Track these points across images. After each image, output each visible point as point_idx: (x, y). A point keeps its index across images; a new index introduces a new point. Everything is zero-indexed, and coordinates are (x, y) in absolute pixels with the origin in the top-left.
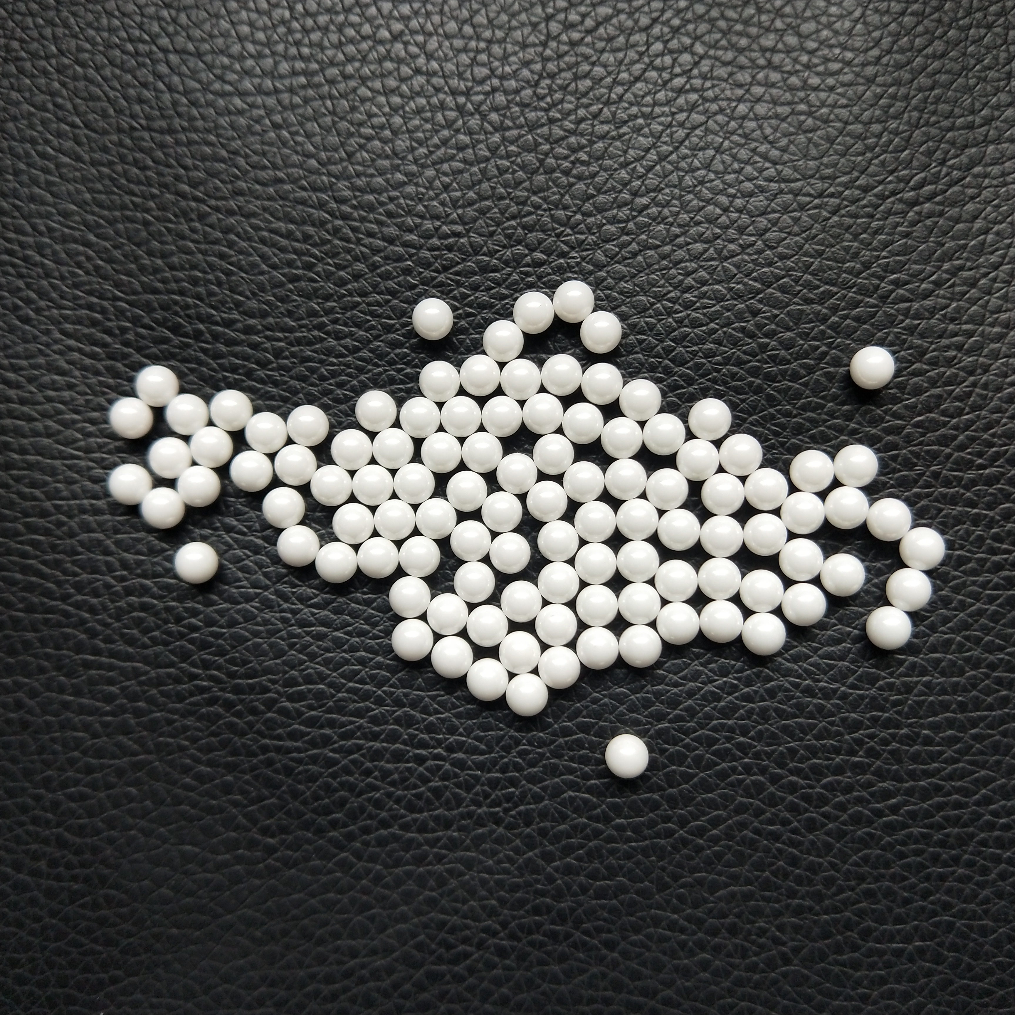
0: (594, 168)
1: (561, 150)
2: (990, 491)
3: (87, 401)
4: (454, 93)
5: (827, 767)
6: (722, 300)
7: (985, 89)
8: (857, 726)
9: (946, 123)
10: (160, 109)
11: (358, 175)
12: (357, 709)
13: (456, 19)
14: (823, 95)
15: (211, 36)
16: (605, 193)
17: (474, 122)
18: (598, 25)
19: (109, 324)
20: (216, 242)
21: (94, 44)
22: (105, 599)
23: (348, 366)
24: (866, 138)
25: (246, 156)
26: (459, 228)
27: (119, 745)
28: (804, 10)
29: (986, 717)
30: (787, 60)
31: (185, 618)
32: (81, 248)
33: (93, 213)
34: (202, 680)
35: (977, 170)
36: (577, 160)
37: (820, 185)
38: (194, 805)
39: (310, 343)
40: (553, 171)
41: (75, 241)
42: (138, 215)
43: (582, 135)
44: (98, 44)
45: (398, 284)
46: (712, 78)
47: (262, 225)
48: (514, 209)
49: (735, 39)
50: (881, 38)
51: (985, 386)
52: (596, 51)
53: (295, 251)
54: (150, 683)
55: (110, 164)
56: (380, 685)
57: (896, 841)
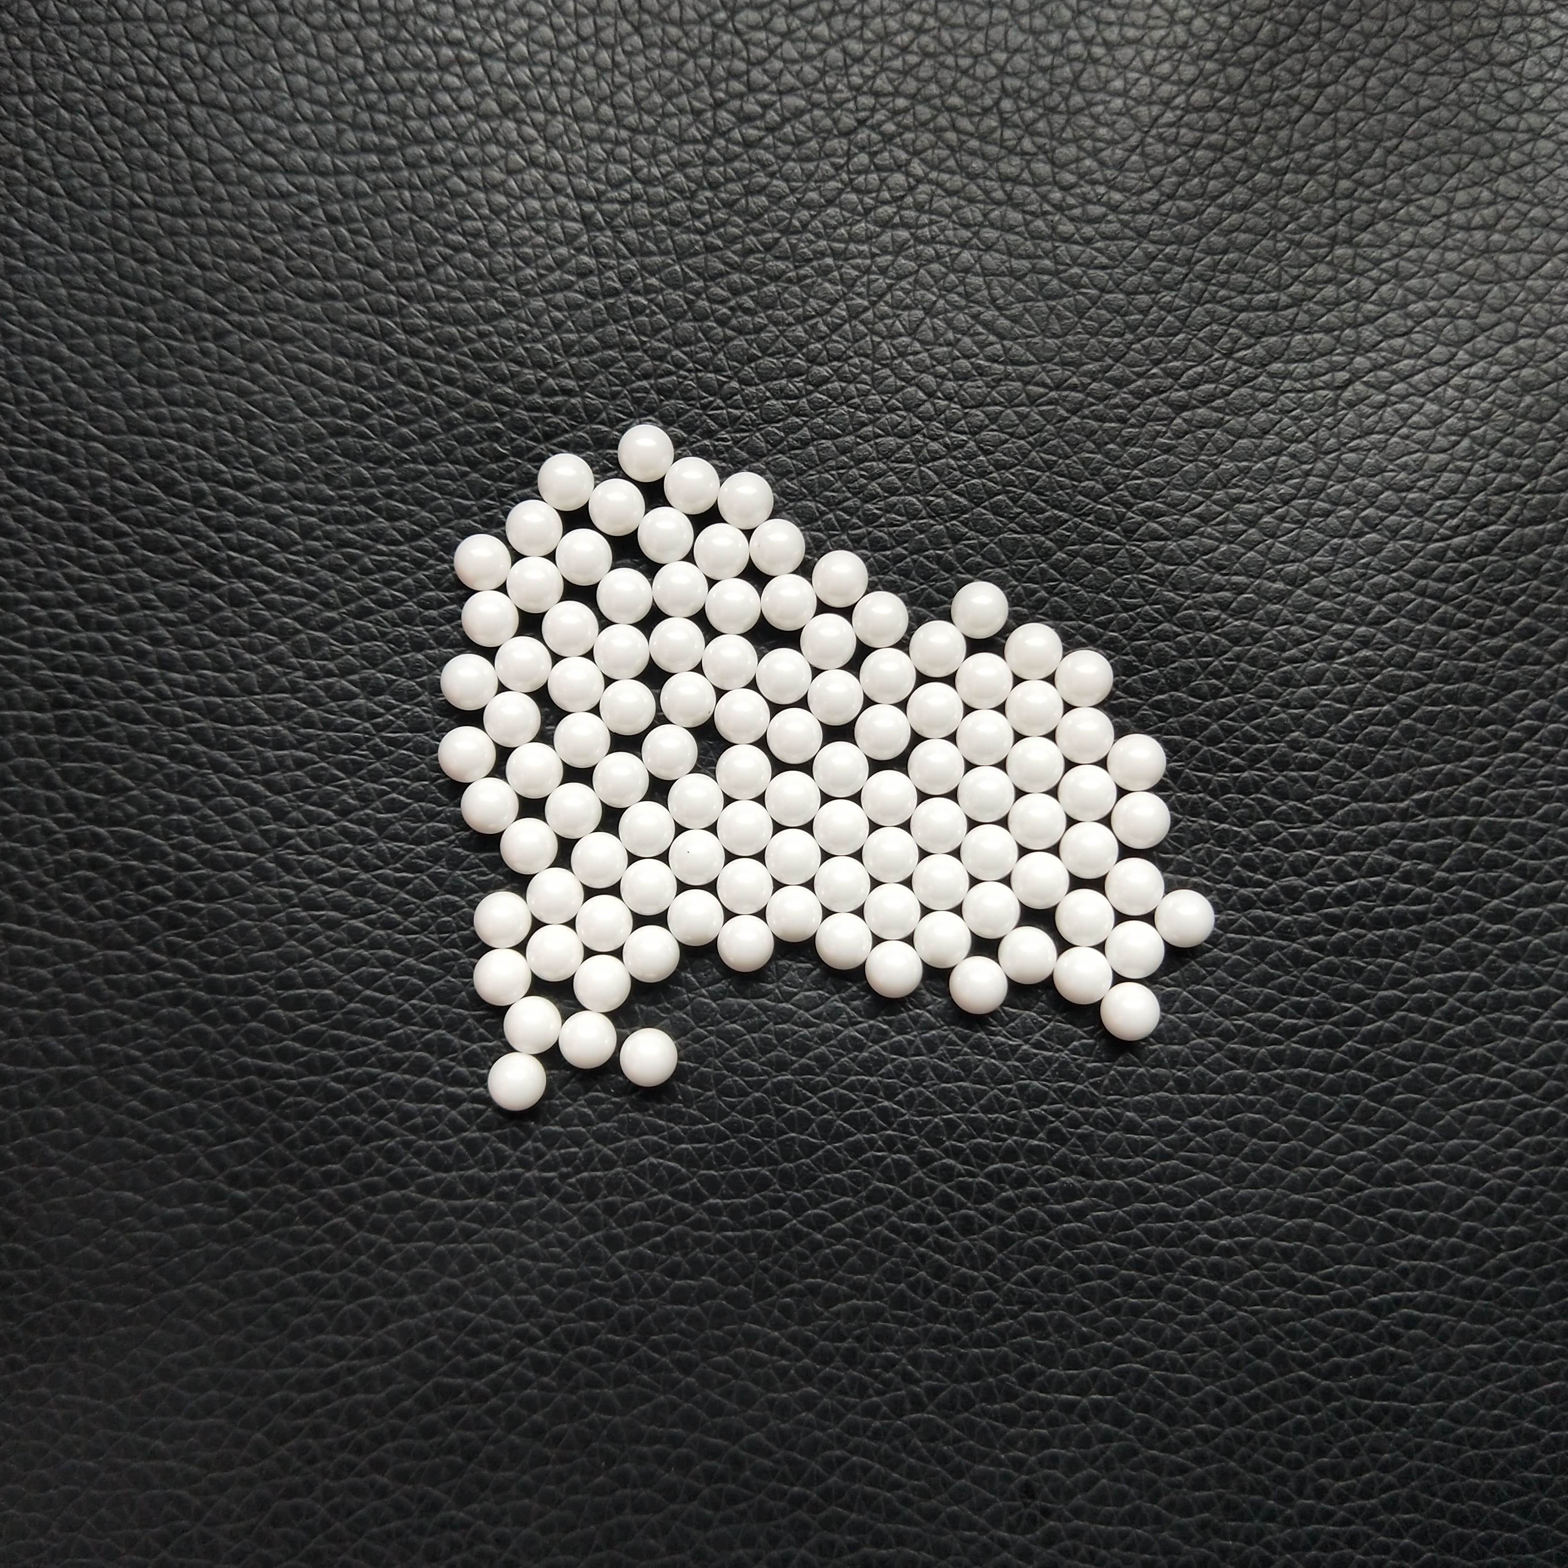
0: (761, 319)
1: (719, 291)
2: (1247, 801)
3: (38, 575)
4: (580, 196)
5: (996, 1150)
6: (915, 517)
7: (1297, 257)
8: (1039, 1098)
9: (1240, 300)
10: (174, 181)
11: (439, 297)
12: (374, 1026)
13: (589, 93)
14: (1076, 248)
15: (254, 87)
16: (772, 355)
17: (604, 239)
18: (785, 120)
19: (76, 471)
20: (236, 372)
21: (90, 82)
22: (41, 849)
23: (402, 557)
24: (1126, 314)
25: (288, 258)
26: (571, 384)
27: (46, 1049)
28: (1063, 129)
29: (1213, 1102)
30: (1034, 196)
31: (148, 884)
32: (48, 363)
33: (68, 317)
34: (166, 970)
35: (1276, 366)
36: (740, 306)
37: (1059, 372)
38: (141, 1137)
39: (352, 522)
40: (706, 317)
41: (40, 352)
42: (132, 324)
43: (748, 272)
44: (94, 82)
45: (482, 452)
46: (931, 212)
47: (301, 354)
48: (648, 364)
49: (966, 159)
50: (1162, 178)
51: (1253, 661)
52: (777, 157)
53: (343, 395)
54: (94, 968)
55: (97, 250)
56: (408, 995)
57: (1077, 1255)
